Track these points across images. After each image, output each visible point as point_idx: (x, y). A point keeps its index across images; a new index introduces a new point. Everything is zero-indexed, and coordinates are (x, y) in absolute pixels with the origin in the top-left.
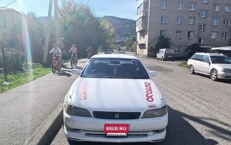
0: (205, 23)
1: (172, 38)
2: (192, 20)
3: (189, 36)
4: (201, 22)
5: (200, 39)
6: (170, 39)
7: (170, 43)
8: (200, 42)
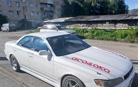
0: (26, 6)
1: (8, 16)
2: (18, 3)
3: (18, 14)
4: (23, 5)
5: (25, 16)
6: (6, 17)
7: (7, 19)
8: (26, 18)
